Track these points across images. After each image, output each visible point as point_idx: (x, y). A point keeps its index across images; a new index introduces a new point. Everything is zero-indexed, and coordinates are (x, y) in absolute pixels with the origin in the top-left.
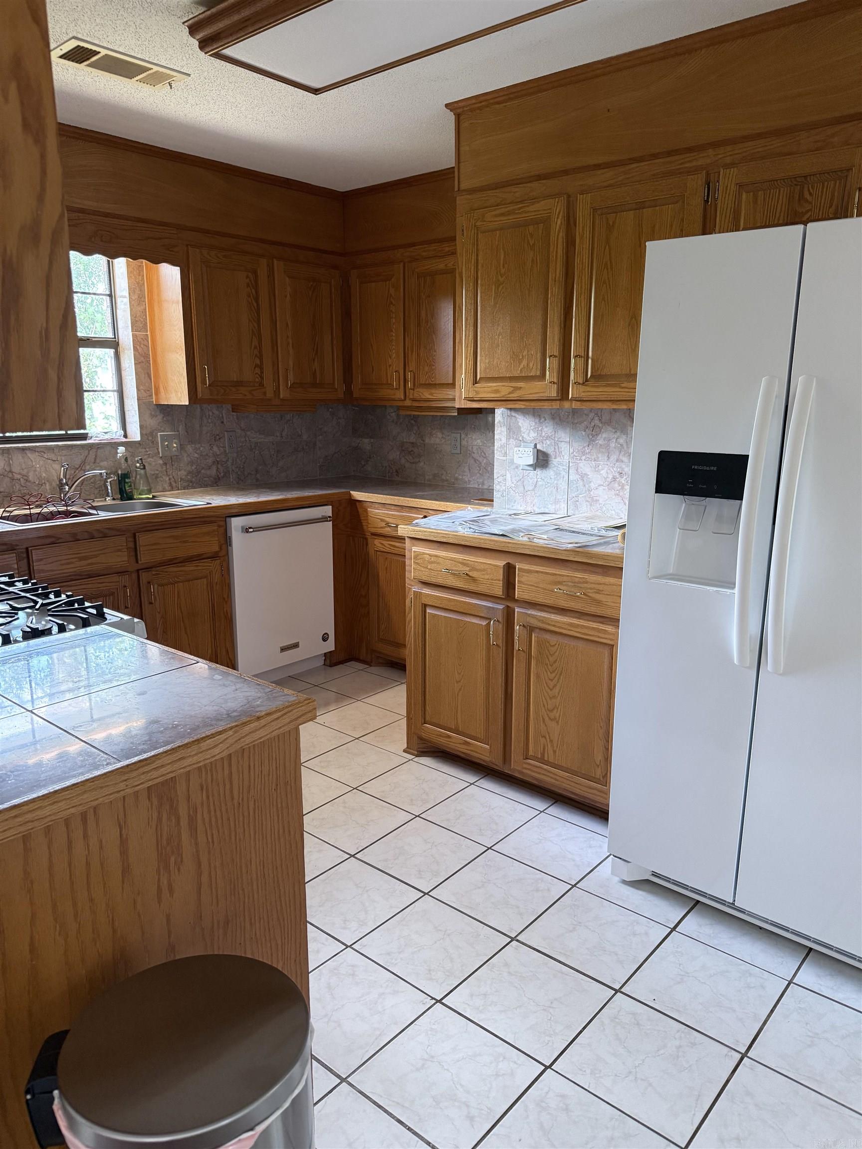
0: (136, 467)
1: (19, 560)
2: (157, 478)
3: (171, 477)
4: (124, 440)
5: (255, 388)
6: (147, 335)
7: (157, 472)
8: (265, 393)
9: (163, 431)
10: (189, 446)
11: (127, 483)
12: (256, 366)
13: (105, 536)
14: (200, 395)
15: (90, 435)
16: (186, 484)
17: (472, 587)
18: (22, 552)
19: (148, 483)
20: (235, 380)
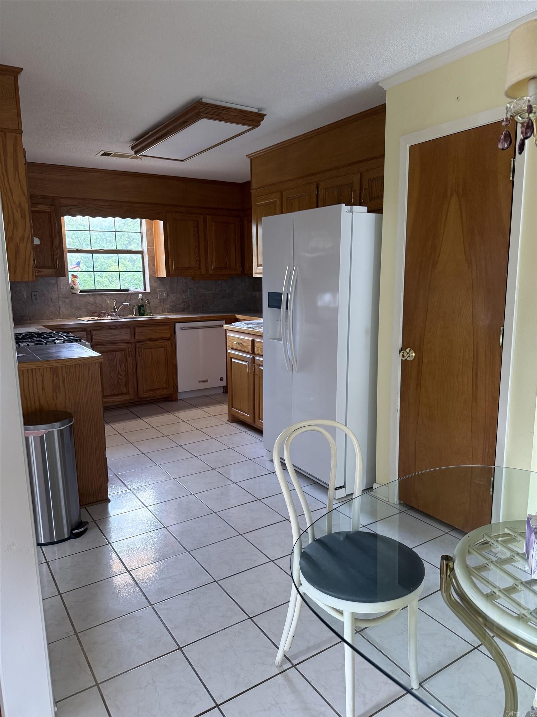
0: (146, 303)
1: (87, 334)
2: (156, 308)
3: (163, 307)
4: (144, 292)
5: (196, 270)
6: (154, 249)
7: (157, 305)
8: (201, 272)
9: (160, 288)
10: (171, 295)
11: (142, 309)
12: (197, 260)
13: (122, 328)
14: (171, 273)
15: (130, 290)
16: (169, 311)
17: (243, 349)
18: (89, 332)
19: (151, 310)
20: (187, 266)
